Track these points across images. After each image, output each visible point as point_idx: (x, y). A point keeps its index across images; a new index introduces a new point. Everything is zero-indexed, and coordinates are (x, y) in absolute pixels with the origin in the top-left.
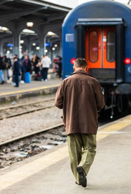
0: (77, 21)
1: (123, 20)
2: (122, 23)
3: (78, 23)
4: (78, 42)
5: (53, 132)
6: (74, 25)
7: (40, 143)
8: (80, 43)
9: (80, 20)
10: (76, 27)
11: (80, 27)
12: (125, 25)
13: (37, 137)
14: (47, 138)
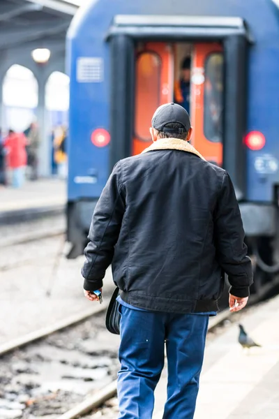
0: (112, 23)
1: (245, 25)
2: (241, 31)
3: (114, 30)
4: (115, 83)
5: (60, 342)
6: (104, 35)
7: (37, 373)
8: (121, 86)
9: (120, 19)
10: (109, 39)
11: (121, 41)
12: (251, 38)
13: (23, 355)
14: (49, 361)
